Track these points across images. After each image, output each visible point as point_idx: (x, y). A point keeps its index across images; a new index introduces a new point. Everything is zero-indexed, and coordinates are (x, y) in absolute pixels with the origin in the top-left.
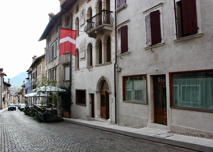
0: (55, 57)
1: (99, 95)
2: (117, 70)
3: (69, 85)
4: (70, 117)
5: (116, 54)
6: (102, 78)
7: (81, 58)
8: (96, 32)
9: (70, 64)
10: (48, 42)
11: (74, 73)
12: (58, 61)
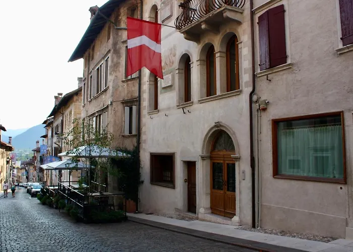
0: (103, 88)
1: (208, 163)
2: (255, 106)
3: (136, 144)
4: (136, 211)
5: (254, 71)
6: (215, 126)
7: (164, 88)
8: (203, 26)
9: (137, 101)
10: (89, 61)
11: (146, 119)
12: (112, 96)
